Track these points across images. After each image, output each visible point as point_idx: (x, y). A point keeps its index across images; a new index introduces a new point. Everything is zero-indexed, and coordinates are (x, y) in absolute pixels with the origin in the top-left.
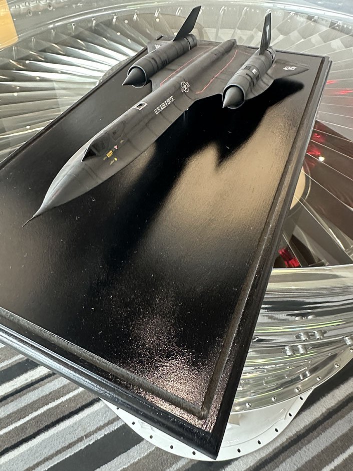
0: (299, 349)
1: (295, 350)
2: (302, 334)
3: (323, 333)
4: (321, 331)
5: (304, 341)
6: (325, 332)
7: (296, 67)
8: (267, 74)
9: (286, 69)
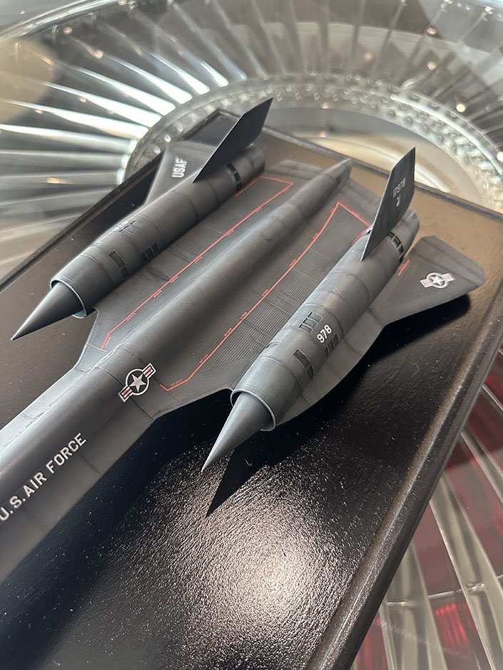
7: (453, 274)
8: (371, 311)
9: (426, 283)
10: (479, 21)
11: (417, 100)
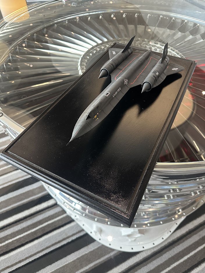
0: (170, 196)
1: (169, 197)
2: (171, 190)
3: (180, 190)
4: (179, 189)
5: (172, 193)
6: (181, 190)
7: (178, 68)
8: (164, 73)
9: (173, 69)
10: (171, 22)
11: (157, 44)
